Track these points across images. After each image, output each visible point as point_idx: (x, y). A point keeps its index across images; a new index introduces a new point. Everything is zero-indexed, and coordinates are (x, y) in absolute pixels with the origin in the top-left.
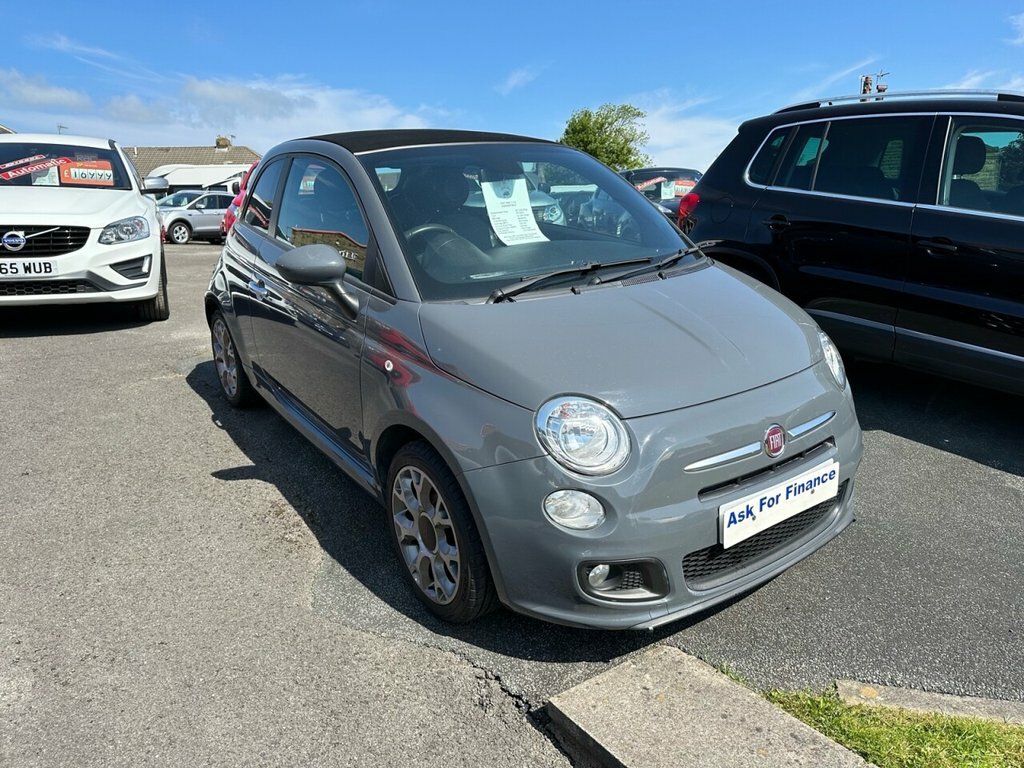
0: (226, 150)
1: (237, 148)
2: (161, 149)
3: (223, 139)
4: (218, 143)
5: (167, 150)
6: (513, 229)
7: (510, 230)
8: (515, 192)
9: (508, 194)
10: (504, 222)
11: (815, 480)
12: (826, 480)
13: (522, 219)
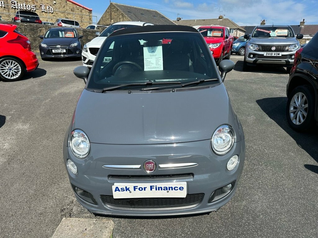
0: (221, 20)
1: (225, 19)
2: (203, 20)
3: (221, 16)
4: (219, 18)
5: (204, 20)
6: (152, 65)
7: (150, 65)
8: (156, 51)
9: (153, 52)
10: (150, 62)
11: (169, 188)
12: (177, 190)
13: (157, 60)
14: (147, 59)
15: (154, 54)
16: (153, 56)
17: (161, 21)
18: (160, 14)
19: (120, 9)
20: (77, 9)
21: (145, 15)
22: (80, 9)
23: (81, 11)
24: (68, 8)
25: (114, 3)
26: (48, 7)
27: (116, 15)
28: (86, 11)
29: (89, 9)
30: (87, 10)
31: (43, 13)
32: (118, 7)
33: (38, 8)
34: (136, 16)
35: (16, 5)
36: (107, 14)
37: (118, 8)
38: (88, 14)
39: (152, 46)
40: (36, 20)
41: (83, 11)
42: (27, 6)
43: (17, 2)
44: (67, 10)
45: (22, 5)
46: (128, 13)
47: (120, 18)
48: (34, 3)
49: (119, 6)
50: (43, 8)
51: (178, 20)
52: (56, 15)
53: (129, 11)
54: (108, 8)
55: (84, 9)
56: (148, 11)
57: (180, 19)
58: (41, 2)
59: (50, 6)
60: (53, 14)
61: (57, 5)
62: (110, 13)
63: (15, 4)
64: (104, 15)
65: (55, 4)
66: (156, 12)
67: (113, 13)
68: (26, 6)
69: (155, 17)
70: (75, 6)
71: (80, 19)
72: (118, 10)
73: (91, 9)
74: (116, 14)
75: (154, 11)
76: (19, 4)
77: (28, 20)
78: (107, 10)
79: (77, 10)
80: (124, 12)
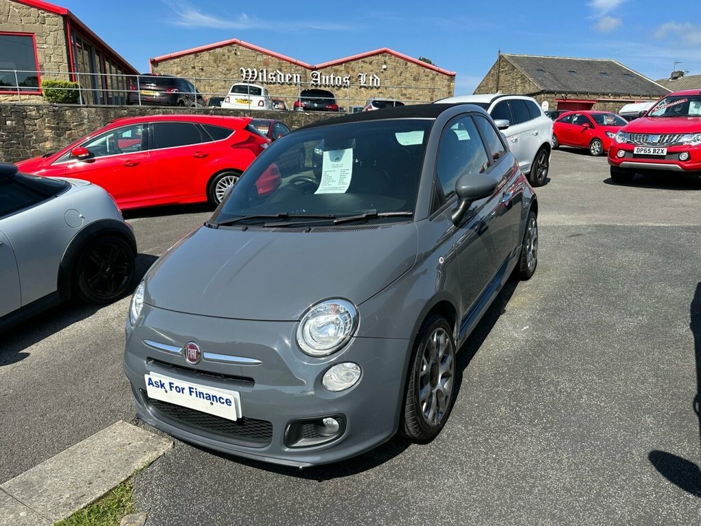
6: (333, 183)
7: (330, 183)
8: (344, 157)
9: (338, 159)
10: (330, 177)
11: (213, 397)
12: (223, 403)
13: (343, 176)
14: (328, 173)
15: (339, 163)
16: (337, 166)
17: (620, 83)
18: (619, 68)
19: (518, 67)
20: (426, 76)
21: (580, 74)
22: (431, 76)
23: (433, 79)
24: (408, 76)
25: (506, 54)
26: (371, 78)
27: (509, 80)
28: (443, 78)
29: (449, 73)
30: (445, 76)
31: (363, 89)
32: (515, 62)
33: (354, 80)
34: (555, 77)
35: (319, 79)
36: (491, 78)
37: (515, 65)
38: (446, 82)
39: (336, 149)
40: (329, 105)
41: (437, 79)
42: (336, 79)
43: (321, 74)
44: (405, 79)
45: (327, 77)
46: (537, 72)
47: (517, 86)
48: (349, 73)
49: (519, 60)
50: (363, 80)
51: (676, 78)
52: (385, 91)
53: (541, 68)
54: (494, 67)
55: (440, 74)
56: (589, 63)
57: (681, 74)
58: (360, 69)
59: (376, 75)
60: (380, 90)
61: (388, 73)
62: (495, 77)
63: (317, 77)
64: (483, 83)
65: (385, 69)
66: (610, 65)
67: (502, 76)
68: (334, 78)
69: (605, 76)
70: (423, 71)
71: (430, 94)
72: (514, 68)
73: (453, 73)
74: (509, 77)
75: (605, 63)
76: (324, 77)
77: (316, 105)
78: (490, 72)
79: (425, 78)
80: (527, 71)
